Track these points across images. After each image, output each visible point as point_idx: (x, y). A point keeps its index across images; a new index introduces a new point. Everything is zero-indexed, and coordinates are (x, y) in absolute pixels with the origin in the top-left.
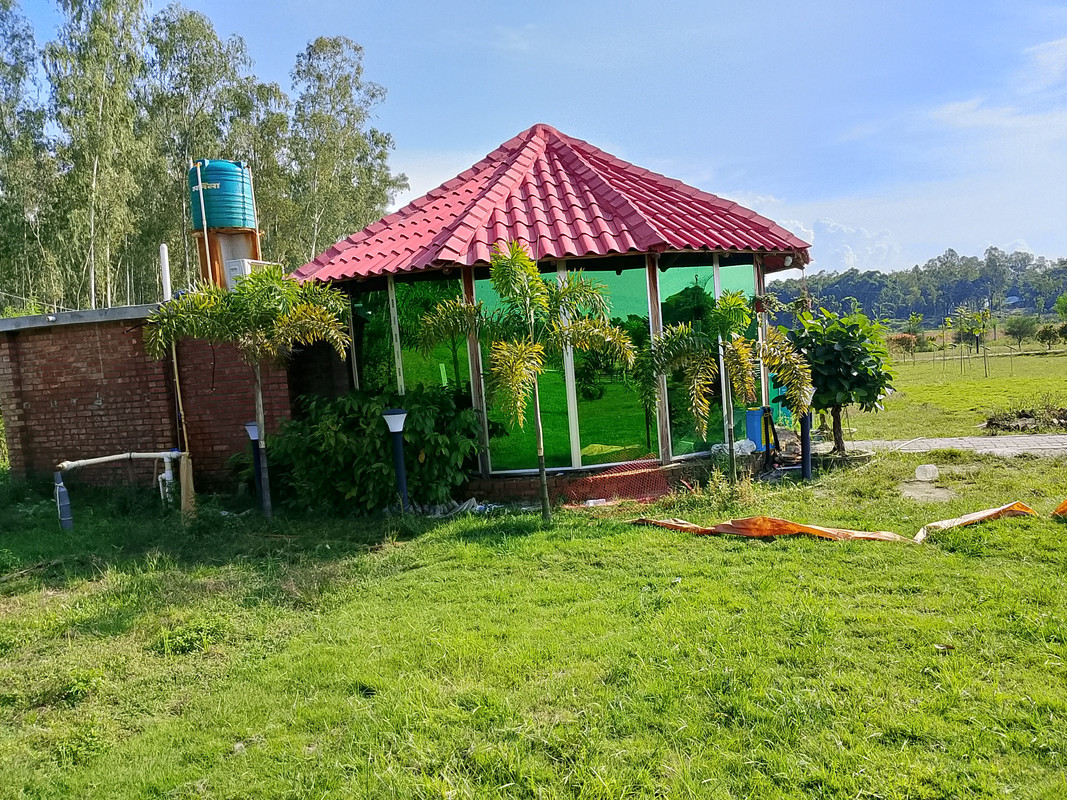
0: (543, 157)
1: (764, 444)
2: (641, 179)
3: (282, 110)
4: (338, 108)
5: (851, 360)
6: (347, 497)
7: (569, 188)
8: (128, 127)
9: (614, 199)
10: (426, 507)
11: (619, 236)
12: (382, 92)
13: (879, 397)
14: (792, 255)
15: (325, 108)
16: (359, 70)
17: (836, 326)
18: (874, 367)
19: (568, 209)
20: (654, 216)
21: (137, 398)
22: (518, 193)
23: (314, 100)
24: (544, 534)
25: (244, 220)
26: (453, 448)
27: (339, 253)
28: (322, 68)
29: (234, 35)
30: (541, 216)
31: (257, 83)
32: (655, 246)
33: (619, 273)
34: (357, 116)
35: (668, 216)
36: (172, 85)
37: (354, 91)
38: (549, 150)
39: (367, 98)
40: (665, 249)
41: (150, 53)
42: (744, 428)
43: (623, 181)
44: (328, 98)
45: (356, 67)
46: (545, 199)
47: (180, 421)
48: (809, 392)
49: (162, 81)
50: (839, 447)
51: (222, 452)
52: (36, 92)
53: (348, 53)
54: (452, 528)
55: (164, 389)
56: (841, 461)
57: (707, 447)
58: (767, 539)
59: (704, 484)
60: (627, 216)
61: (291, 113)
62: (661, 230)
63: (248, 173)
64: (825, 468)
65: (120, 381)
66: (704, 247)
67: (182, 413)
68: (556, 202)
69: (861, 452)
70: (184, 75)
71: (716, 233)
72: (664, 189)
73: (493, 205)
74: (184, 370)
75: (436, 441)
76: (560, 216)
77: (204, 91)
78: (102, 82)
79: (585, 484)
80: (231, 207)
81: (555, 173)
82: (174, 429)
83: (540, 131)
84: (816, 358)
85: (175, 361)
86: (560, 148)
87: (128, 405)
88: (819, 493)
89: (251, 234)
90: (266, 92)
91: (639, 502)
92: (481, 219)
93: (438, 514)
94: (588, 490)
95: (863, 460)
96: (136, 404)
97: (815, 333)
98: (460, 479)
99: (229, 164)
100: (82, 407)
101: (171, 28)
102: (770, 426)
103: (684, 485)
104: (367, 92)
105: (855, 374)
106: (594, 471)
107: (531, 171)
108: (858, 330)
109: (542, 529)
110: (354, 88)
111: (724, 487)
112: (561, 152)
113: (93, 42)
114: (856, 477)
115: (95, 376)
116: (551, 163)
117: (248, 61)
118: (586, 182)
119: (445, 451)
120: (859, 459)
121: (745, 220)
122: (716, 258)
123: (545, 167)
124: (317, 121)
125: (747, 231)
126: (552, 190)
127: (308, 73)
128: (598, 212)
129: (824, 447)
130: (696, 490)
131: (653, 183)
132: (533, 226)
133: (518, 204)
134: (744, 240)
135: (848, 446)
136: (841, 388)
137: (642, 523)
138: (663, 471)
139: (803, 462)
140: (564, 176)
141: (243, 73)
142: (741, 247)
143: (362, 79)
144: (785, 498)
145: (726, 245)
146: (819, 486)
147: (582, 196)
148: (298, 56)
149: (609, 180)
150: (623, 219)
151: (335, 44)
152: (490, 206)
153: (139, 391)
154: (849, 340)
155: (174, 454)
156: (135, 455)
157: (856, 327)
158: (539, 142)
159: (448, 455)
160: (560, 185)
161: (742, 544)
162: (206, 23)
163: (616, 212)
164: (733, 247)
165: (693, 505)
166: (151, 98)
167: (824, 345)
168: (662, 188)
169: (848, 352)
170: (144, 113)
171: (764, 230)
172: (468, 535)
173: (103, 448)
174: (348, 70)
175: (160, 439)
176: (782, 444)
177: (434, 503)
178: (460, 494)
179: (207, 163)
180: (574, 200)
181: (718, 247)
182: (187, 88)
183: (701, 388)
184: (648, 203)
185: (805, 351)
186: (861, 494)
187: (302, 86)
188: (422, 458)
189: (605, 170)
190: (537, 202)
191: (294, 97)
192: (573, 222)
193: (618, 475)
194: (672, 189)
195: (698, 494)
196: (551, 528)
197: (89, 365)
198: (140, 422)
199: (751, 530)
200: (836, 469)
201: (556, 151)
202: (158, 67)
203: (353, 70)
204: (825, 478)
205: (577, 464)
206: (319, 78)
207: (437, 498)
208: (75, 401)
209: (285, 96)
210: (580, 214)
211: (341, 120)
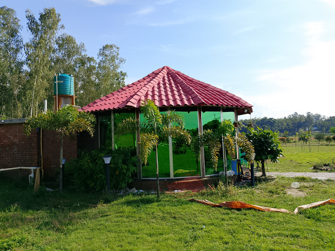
0: (166, 75)
1: (238, 172)
2: (197, 83)
3: (94, 65)
4: (111, 64)
5: (268, 145)
6: (90, 186)
7: (173, 85)
8: (47, 67)
9: (187, 89)
10: (117, 191)
11: (188, 100)
12: (124, 60)
13: (278, 158)
14: (247, 109)
15: (107, 65)
16: (118, 54)
17: (262, 133)
18: (276, 147)
19: (172, 91)
20: (201, 94)
21: (28, 148)
22: (156, 86)
23: (104, 62)
24: (156, 204)
25: (70, 92)
26: (128, 170)
27: (97, 103)
28: (107, 53)
29: (81, 43)
30: (163, 93)
31: (87, 56)
32: (200, 103)
33: (189, 113)
34: (116, 67)
35: (205, 95)
36: (62, 56)
37: (116, 60)
38: (168, 74)
39: (120, 62)
40: (204, 105)
41: (56, 46)
42: (231, 166)
43: (191, 84)
44: (108, 61)
45: (117, 53)
46: (165, 88)
47: (41, 157)
48: (253, 155)
49: (59, 55)
50: (264, 174)
51: (53, 167)
52: (22, 57)
53: (115, 49)
54: (123, 200)
55: (36, 146)
56: (265, 179)
57: (218, 172)
58: (239, 210)
59: (216, 186)
60: (191, 94)
61: (97, 66)
62: (203, 99)
63: (73, 78)
64: (259, 182)
65: (23, 142)
66: (217, 105)
67: (42, 154)
68: (168, 89)
69: (272, 177)
70: (66, 53)
71: (221, 101)
72: (205, 87)
73: (147, 89)
74: (44, 140)
75: (122, 167)
76: (169, 93)
77: (71, 58)
78: (41, 54)
79: (174, 184)
80: (66, 88)
81: (169, 80)
82: (38, 159)
83: (166, 68)
84: (255, 143)
85: (41, 137)
86: (171, 73)
87: (25, 151)
88: (257, 191)
89: (72, 97)
90: (90, 59)
91: (193, 191)
92: (143, 93)
93: (122, 193)
94: (175, 186)
95: (273, 179)
96: (27, 150)
97: (255, 135)
98: (130, 181)
99: (67, 75)
100: (10, 151)
101: (63, 40)
102: (240, 166)
103: (209, 186)
104: (120, 60)
105: (269, 149)
106: (178, 180)
107: (162, 80)
108: (270, 134)
109: (156, 202)
110: (116, 59)
111: (223, 187)
112: (172, 74)
113: (39, 43)
114: (270, 186)
115: (15, 141)
116: (168, 78)
117: (85, 50)
118: (179, 83)
119: (125, 171)
120: (271, 179)
121: (231, 97)
122: (221, 109)
123: (166, 78)
124: (104, 68)
125: (232, 101)
126: (168, 85)
127: (103, 54)
128: (182, 92)
129: (258, 174)
130: (213, 189)
131: (201, 85)
132: (160, 96)
133: (156, 89)
134: (231, 103)
135: (267, 174)
136: (264, 154)
137: (192, 201)
138: (202, 181)
139: (251, 179)
140: (172, 81)
141: (83, 54)
142: (229, 105)
143: (119, 56)
144: (245, 193)
145: (225, 104)
146: (257, 189)
147: (177, 87)
148: (100, 49)
149: (187, 83)
150: (190, 95)
151: (111, 46)
152: (146, 89)
153: (29, 146)
154: (267, 138)
155: (35, 168)
156: (22, 168)
157: (269, 133)
158: (165, 71)
159: (126, 172)
160: (170, 84)
161: (229, 211)
162: (74, 39)
163: (188, 93)
164: (227, 105)
165: (212, 194)
166: (55, 59)
167: (258, 139)
168: (204, 86)
169: (267, 142)
170: (53, 64)
171: (237, 100)
172: (129, 203)
173: (15, 164)
174: (115, 54)
175: (34, 163)
176: (244, 172)
177: (120, 189)
178: (130, 186)
179: (60, 74)
180: (174, 89)
181: (222, 105)
182: (66, 57)
183: (216, 152)
184: (199, 90)
185: (251, 141)
186: (273, 193)
187: (101, 58)
188: (117, 173)
189: (186, 80)
190: (162, 89)
191: (98, 61)
192: (173, 95)
193: (186, 181)
194: (207, 87)
195: (214, 190)
196: (160, 201)
197: (14, 137)
198: (28, 156)
200: (263, 182)
201: (170, 74)
202: (58, 51)
203: (116, 54)
204: (259, 186)
205: (172, 177)
206: (106, 56)
207: (122, 187)
208: (8, 148)
209: (96, 61)
210: (176, 93)
211: (112, 68)
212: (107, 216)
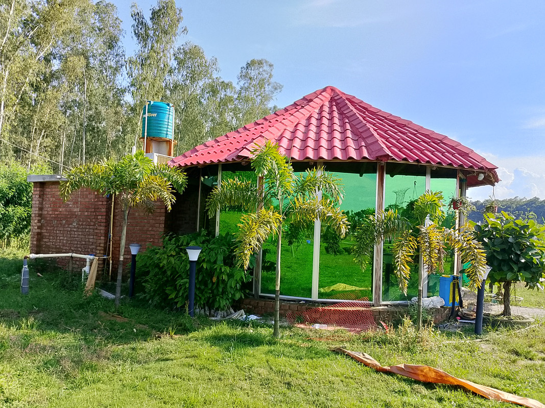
0: (327, 104)
1: (451, 301)
2: (386, 119)
3: (232, 94)
4: (257, 94)
5: (521, 250)
7: (336, 121)
8: (158, 98)
9: (361, 128)
10: (212, 311)
11: (359, 149)
12: (281, 87)
13: (541, 280)
14: (484, 173)
15: (251, 94)
16: (270, 76)
17: (512, 225)
18: (538, 257)
19: (331, 132)
20: (387, 140)
21: (92, 224)
22: (304, 122)
23: (247, 89)
24: (266, 348)
25: (167, 134)
26: (230, 276)
28: (252, 74)
29: (213, 57)
30: (312, 135)
31: (221, 80)
32: (381, 156)
34: (266, 98)
35: (398, 141)
36: (182, 80)
37: (266, 86)
38: (332, 100)
39: (273, 90)
40: (388, 159)
41: (173, 63)
42: (438, 288)
43: (374, 119)
44: (253, 89)
45: (269, 74)
46: (319, 127)
47: (110, 239)
48: (484, 271)
49: (178, 78)
50: (506, 312)
51: (127, 259)
52: (122, 80)
53: (266, 68)
55: (104, 221)
56: (506, 322)
57: (409, 298)
58: (429, 385)
59: (396, 327)
60: (367, 138)
61: (236, 96)
62: (389, 148)
63: (173, 109)
64: (493, 326)
65: (86, 213)
66: (418, 161)
67: (111, 235)
68: (325, 128)
69: (524, 318)
70: (188, 75)
71: (429, 153)
73: (285, 127)
74: (116, 211)
75: (221, 269)
76: (324, 135)
77: (196, 83)
78: (150, 76)
79: (316, 311)
80: (161, 127)
81: (331, 113)
82: (105, 243)
83: (329, 90)
84: (494, 245)
85: (113, 206)
86: (338, 99)
87: (88, 227)
88: (484, 347)
89: (169, 142)
90: (226, 86)
91: (350, 331)
92: (274, 134)
93: (219, 317)
94: (318, 316)
95: (524, 324)
96: (91, 227)
97: (496, 229)
98: (238, 296)
99: (163, 105)
100: (67, 226)
101: (185, 53)
102: (457, 290)
103: (382, 325)
104: (272, 87)
105: (523, 261)
106: (324, 304)
107: (317, 111)
108: (528, 229)
109: (267, 344)
110: (267, 84)
111: (412, 332)
112: (338, 101)
113: (149, 57)
114: (517, 339)
115: (75, 210)
116: (331, 107)
117: (218, 69)
118: (348, 118)
120: (520, 323)
121: (453, 148)
122: (428, 171)
123: (326, 109)
124: (247, 100)
125: (453, 155)
126: (325, 121)
127: (245, 76)
128: (349, 134)
129: (496, 309)
130: (390, 331)
131: (394, 122)
132: (304, 141)
133: (301, 128)
134: (447, 160)
135: (514, 311)
136: (511, 269)
137: (338, 352)
138: (372, 311)
139: (477, 319)
140: (336, 114)
141: (214, 76)
142: (445, 163)
143: (272, 80)
144: (457, 348)
145: (434, 161)
146: (486, 341)
147: (343, 125)
148: (242, 68)
149: (364, 118)
150: (364, 139)
151: (260, 63)
152: (282, 127)
153: (94, 220)
154: (521, 236)
155: (92, 257)
156: (74, 255)
157: (527, 227)
158: (327, 96)
160: (331, 119)
161: (407, 388)
162: (201, 51)
163: (360, 135)
164: (439, 163)
165: (383, 342)
166: (172, 85)
167: (501, 237)
168: (399, 125)
169: (519, 244)
170: (168, 92)
171: (465, 155)
173: (73, 248)
174: (266, 76)
175: (98, 248)
176: (465, 303)
177: (217, 309)
178: (237, 306)
179: (152, 103)
180: (337, 127)
181: (428, 162)
182: (188, 81)
183: (405, 257)
184: (386, 132)
185: (486, 240)
186: (517, 354)
187: (242, 83)
188: (215, 279)
189: (364, 113)
190: (313, 128)
191: (238, 88)
192: (331, 140)
193: (340, 309)
194: (405, 126)
195: (391, 334)
196: (275, 343)
197: (74, 204)
198: (92, 237)
199: (418, 375)
200: (502, 328)
201: (335, 100)
202: (177, 71)
203: (268, 76)
204: (493, 335)
205: (315, 297)
206: (250, 78)
207: (220, 306)
208: (64, 222)
209: (235, 88)
210: (337, 135)
211: (258, 100)
212: (167, 360)
